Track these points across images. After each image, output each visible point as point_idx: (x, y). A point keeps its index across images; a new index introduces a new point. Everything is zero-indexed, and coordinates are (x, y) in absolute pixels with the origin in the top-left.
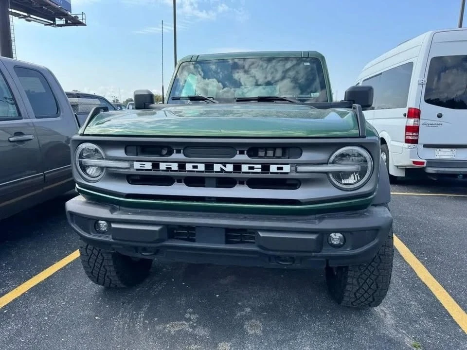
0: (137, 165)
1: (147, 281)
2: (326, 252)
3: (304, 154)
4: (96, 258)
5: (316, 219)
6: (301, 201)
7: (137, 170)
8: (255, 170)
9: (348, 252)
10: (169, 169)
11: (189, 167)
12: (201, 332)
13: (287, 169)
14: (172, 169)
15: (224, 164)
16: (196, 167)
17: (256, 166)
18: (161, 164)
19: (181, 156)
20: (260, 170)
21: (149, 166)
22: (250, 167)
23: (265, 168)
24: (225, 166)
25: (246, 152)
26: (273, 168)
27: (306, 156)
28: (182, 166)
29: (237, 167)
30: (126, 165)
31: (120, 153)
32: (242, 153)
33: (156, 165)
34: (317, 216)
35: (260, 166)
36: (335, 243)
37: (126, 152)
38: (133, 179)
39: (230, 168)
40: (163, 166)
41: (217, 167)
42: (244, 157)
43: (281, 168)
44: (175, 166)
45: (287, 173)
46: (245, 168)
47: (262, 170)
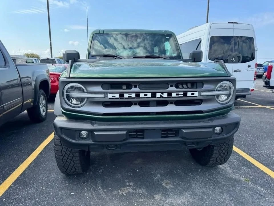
0: (110, 96)
2: (214, 137)
3: (205, 86)
4: (68, 156)
5: (208, 120)
6: (203, 111)
7: (110, 98)
8: (180, 96)
9: (224, 136)
10: (130, 97)
11: (142, 95)
13: (196, 94)
14: (132, 97)
15: (162, 93)
16: (146, 95)
17: (180, 93)
18: (125, 94)
19: (137, 89)
20: (182, 96)
21: (117, 96)
22: (177, 94)
23: (185, 94)
24: (163, 94)
25: (174, 86)
26: (189, 94)
28: (138, 95)
29: (170, 94)
30: (102, 96)
31: (99, 89)
32: (172, 86)
33: (122, 95)
35: (182, 93)
36: (217, 132)
37: (102, 88)
39: (165, 95)
40: (126, 96)
41: (158, 95)
42: (174, 89)
43: (193, 94)
44: (133, 95)
45: (196, 96)
46: (174, 95)
47: (183, 96)
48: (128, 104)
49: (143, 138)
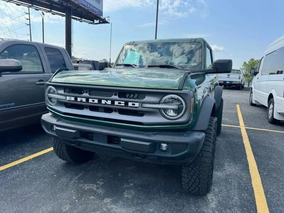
0: (68, 98)
1: (89, 162)
2: (157, 154)
3: (146, 97)
4: (58, 145)
5: (153, 134)
6: (144, 123)
7: (68, 100)
8: (122, 105)
9: (169, 155)
10: (81, 101)
11: (90, 101)
12: (100, 191)
13: (137, 105)
14: (83, 101)
15: (107, 100)
16: (93, 101)
17: (122, 102)
18: (78, 98)
19: (87, 95)
20: (123, 105)
21: (73, 99)
22: (119, 103)
23: (126, 104)
24: (107, 101)
25: (117, 94)
26: (130, 104)
27: (147, 99)
28: (87, 100)
29: (113, 102)
30: (63, 97)
31: (61, 92)
32: (116, 95)
33: (76, 99)
34: (154, 133)
35: (124, 102)
36: (164, 149)
37: (64, 92)
38: (68, 105)
39: (109, 102)
40: (79, 99)
41: (103, 102)
42: (116, 97)
43: (134, 105)
44: (84, 100)
45: (137, 107)
46: (116, 103)
47: (125, 105)
48: (81, 107)
49: (92, 140)
